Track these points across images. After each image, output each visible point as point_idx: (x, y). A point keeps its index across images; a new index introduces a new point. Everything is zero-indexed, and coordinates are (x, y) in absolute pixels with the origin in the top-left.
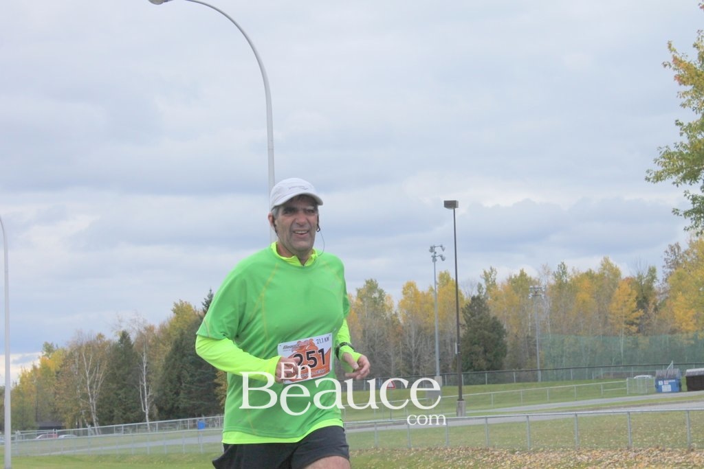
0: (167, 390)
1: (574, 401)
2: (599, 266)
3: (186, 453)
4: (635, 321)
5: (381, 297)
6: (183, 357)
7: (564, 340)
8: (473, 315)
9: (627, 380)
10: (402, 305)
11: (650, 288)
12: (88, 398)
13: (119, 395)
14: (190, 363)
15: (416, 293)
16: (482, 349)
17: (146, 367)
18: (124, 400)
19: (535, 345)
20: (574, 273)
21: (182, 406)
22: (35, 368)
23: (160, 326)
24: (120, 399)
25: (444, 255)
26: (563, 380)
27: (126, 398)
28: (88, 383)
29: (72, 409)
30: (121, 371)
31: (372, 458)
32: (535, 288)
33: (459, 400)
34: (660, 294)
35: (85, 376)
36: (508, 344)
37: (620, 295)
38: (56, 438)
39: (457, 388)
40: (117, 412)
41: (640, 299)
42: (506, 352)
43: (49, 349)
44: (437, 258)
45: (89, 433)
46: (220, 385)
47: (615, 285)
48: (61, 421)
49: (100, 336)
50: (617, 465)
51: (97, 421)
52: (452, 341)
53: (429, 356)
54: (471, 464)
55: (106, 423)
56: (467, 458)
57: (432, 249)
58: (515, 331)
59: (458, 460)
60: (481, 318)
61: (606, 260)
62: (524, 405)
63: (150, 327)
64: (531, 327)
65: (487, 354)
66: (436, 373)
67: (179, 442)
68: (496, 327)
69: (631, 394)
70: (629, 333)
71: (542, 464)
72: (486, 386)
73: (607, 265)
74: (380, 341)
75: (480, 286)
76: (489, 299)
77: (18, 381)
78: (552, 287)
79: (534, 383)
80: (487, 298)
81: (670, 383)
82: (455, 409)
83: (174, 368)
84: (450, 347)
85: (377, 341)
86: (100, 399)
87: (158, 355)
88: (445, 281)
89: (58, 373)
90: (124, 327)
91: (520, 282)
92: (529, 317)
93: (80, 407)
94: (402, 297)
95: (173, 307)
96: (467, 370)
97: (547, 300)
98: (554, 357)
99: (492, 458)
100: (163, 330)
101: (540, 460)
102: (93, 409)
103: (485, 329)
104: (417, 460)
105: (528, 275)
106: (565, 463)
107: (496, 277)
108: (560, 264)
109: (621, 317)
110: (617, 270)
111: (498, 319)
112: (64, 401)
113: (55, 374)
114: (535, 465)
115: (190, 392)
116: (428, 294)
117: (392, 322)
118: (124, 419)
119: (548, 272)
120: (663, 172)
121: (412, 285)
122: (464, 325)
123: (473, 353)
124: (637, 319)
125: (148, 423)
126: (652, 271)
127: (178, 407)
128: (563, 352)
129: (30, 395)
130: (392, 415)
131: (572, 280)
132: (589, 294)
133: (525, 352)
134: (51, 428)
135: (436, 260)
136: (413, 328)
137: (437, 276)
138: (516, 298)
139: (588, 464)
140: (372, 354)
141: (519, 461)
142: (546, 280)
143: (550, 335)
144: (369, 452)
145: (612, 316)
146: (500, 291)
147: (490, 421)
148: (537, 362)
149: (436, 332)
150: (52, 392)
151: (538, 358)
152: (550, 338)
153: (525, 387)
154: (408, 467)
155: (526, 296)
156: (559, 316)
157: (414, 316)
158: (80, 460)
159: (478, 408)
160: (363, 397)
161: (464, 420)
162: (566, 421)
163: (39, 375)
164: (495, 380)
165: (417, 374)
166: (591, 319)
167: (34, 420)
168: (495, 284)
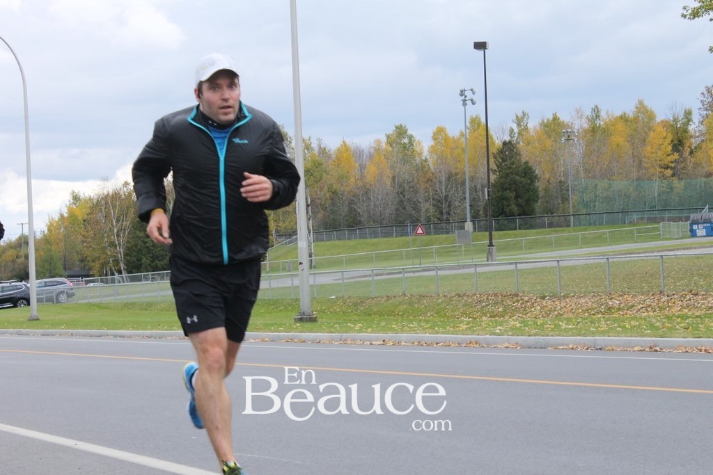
1: (606, 246)
2: (634, 109)
4: (670, 165)
5: (411, 143)
7: (596, 185)
8: (504, 160)
9: (661, 224)
10: (432, 150)
11: (686, 131)
12: (116, 247)
13: (147, 243)
15: (446, 138)
16: (513, 195)
19: (568, 190)
20: (608, 116)
22: (62, 215)
24: (148, 247)
25: (474, 99)
26: (595, 225)
27: (153, 246)
28: (115, 231)
29: (99, 257)
31: (400, 304)
32: (567, 132)
33: (489, 246)
34: (696, 137)
35: (112, 225)
36: (540, 189)
37: (654, 138)
38: (84, 286)
39: (487, 233)
40: (145, 261)
41: (675, 142)
42: (537, 197)
43: (76, 198)
44: (467, 102)
45: (116, 281)
47: (650, 129)
48: (90, 269)
49: (126, 184)
50: (649, 309)
51: (125, 269)
52: (483, 187)
53: (460, 202)
54: (500, 310)
55: (134, 271)
56: (496, 303)
57: (462, 93)
58: (547, 176)
59: (487, 305)
60: (513, 163)
61: (641, 103)
62: (556, 250)
64: (564, 172)
65: (519, 199)
66: (466, 219)
68: (528, 172)
69: (665, 239)
70: (664, 177)
71: (572, 309)
72: (518, 232)
73: (641, 108)
74: (410, 187)
75: (512, 131)
76: (521, 144)
77: (46, 229)
78: (585, 131)
79: (565, 228)
80: (519, 143)
81: (704, 227)
82: (486, 255)
84: (480, 193)
85: (407, 187)
86: (128, 247)
88: (476, 125)
89: (84, 221)
91: (552, 126)
92: (562, 161)
93: (107, 255)
94: (432, 143)
96: (498, 216)
97: (580, 144)
98: (587, 202)
99: (523, 304)
101: (571, 305)
102: (121, 257)
103: (517, 175)
104: (445, 306)
105: (561, 119)
106: (596, 308)
107: (528, 121)
108: (594, 107)
109: (656, 160)
110: (652, 112)
111: (530, 164)
112: (91, 249)
113: (82, 222)
114: (565, 310)
116: (459, 139)
117: (422, 168)
118: (152, 267)
119: (582, 115)
120: (700, 8)
121: (443, 131)
122: (495, 171)
123: (504, 199)
124: (672, 162)
126: (688, 114)
129: (58, 243)
130: (422, 261)
131: (605, 123)
132: (622, 137)
133: (557, 197)
134: (78, 276)
135: (466, 104)
136: (443, 174)
137: (468, 120)
138: (549, 143)
139: (619, 309)
140: (402, 201)
141: (550, 307)
142: (580, 124)
143: (583, 180)
144: (397, 299)
145: (646, 160)
146: (532, 136)
147: (519, 266)
148: (569, 207)
149: (467, 177)
150: (79, 240)
151: (571, 202)
152: (583, 183)
153: (557, 232)
154: (437, 313)
155: (558, 140)
156: (592, 160)
157: (444, 161)
158: (106, 308)
159: (509, 253)
160: (393, 243)
161: (493, 265)
162: (596, 265)
163: (66, 223)
164: (526, 226)
165: (448, 220)
166: (625, 163)
167: (61, 267)
168: (527, 129)
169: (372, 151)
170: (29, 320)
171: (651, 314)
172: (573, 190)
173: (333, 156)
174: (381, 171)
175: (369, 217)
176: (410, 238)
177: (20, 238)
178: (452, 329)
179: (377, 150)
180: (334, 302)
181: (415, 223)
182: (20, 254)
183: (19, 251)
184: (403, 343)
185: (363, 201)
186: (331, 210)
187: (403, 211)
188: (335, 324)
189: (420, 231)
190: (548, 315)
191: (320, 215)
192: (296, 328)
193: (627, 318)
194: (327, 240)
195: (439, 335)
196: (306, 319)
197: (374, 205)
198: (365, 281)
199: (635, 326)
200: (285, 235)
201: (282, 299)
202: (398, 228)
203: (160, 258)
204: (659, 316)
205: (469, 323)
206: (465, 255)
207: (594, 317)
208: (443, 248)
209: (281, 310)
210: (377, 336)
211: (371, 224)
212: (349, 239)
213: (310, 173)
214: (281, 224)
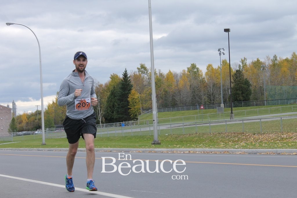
0: (109, 111)
1: (280, 113)
2: (291, 56)
3: (117, 137)
5: (198, 71)
6: (115, 97)
7: (276, 88)
8: (237, 78)
10: (207, 74)
14: (118, 100)
15: (212, 69)
16: (241, 92)
17: (100, 102)
19: (264, 90)
20: (280, 59)
21: (115, 117)
23: (105, 84)
25: (224, 53)
26: (275, 105)
31: (195, 137)
32: (263, 66)
33: (231, 113)
36: (252, 90)
38: (63, 131)
39: (230, 108)
42: (251, 93)
46: (131, 109)
52: (228, 89)
53: (218, 96)
54: (236, 139)
56: (235, 137)
57: (219, 50)
58: (255, 84)
59: (231, 137)
60: (240, 79)
61: (294, 53)
62: (259, 115)
63: (101, 85)
64: (262, 83)
65: (243, 94)
66: (221, 102)
67: (114, 132)
68: (247, 83)
71: (267, 139)
72: (243, 108)
73: (294, 56)
74: (198, 89)
75: (240, 66)
77: (47, 108)
78: (271, 66)
79: (263, 106)
80: (243, 71)
82: (230, 118)
83: (111, 102)
84: (227, 91)
85: (196, 90)
87: (104, 97)
88: (225, 64)
91: (257, 64)
92: (261, 78)
94: (206, 71)
95: (110, 76)
96: (234, 101)
97: (268, 71)
98: (272, 95)
99: (246, 137)
100: (106, 85)
101: (266, 137)
103: (242, 84)
104: (213, 138)
105: (261, 61)
106: (276, 138)
107: (247, 62)
108: (274, 55)
111: (248, 79)
114: (264, 139)
115: (118, 112)
116: (218, 69)
117: (203, 81)
119: (269, 59)
121: (211, 66)
122: (233, 82)
123: (237, 94)
125: (101, 124)
127: (113, 118)
128: (275, 93)
129: (52, 114)
130: (203, 120)
131: (279, 62)
132: (286, 68)
134: (61, 127)
135: (221, 55)
136: (211, 84)
137: (221, 62)
138: (255, 70)
139: (286, 139)
140: (194, 95)
141: (257, 138)
142: (268, 63)
143: (270, 86)
144: (194, 135)
145: (296, 77)
146: (248, 68)
147: (244, 122)
148: (264, 97)
149: (221, 85)
150: (61, 112)
151: (265, 96)
152: (270, 87)
153: (259, 108)
154: (210, 141)
155: (259, 69)
156: (274, 78)
157: (211, 79)
159: (239, 117)
160: (191, 113)
161: (233, 121)
162: (277, 121)
163: (55, 106)
164: (247, 105)
165: (213, 103)
166: (288, 79)
167: (54, 124)
168: (246, 65)
169: (182, 74)
170: (42, 145)
172: (266, 90)
173: (165, 77)
174: (185, 83)
175: (181, 102)
176: (198, 111)
177: (36, 112)
178: (217, 147)
179: (184, 74)
180: (167, 137)
181: (200, 104)
183: (36, 117)
184: (197, 152)
185: (178, 95)
186: (165, 99)
187: (195, 99)
188: (169, 145)
189: (202, 107)
190: (257, 141)
191: (160, 101)
192: (153, 147)
193: (290, 142)
194: (163, 112)
195: (212, 149)
196: (156, 144)
197: (183, 97)
198: (180, 128)
199: (293, 145)
200: (146, 110)
201: (145, 136)
202: (193, 107)
205: (224, 144)
206: (221, 117)
207: (276, 142)
208: (212, 114)
209: (145, 140)
210: (186, 150)
211: (182, 105)
212: (172, 111)
213: (156, 84)
214: (144, 105)
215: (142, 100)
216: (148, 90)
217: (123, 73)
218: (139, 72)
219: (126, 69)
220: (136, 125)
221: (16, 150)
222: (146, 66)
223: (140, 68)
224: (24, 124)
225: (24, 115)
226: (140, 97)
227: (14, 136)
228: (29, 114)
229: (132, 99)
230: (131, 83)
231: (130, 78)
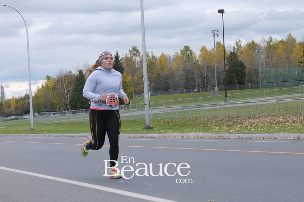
2: (287, 38)
4: (303, 61)
5: (191, 53)
7: (271, 70)
8: (231, 60)
9: (299, 87)
10: (200, 56)
12: (66, 99)
13: (79, 97)
15: (206, 51)
16: (235, 75)
18: (81, 99)
19: (259, 73)
20: (276, 41)
24: (79, 99)
25: (218, 35)
26: (271, 87)
28: (66, 92)
29: (59, 103)
30: (80, 87)
31: (188, 121)
32: (258, 48)
33: (225, 97)
35: (64, 89)
36: (247, 72)
37: (296, 50)
38: (53, 115)
39: (225, 91)
40: (79, 105)
42: (246, 76)
43: (49, 78)
44: (215, 35)
45: (67, 113)
47: (294, 46)
48: (55, 109)
49: (70, 72)
50: (295, 122)
51: (70, 108)
52: (222, 71)
53: (212, 78)
54: (231, 123)
55: (74, 109)
56: (229, 121)
57: (213, 32)
58: (250, 67)
59: (226, 121)
60: (235, 62)
61: (290, 35)
62: (254, 98)
64: (257, 65)
65: (238, 77)
66: (215, 85)
68: (242, 65)
69: (301, 93)
70: (300, 67)
71: (262, 123)
72: (237, 91)
73: (290, 38)
75: (234, 48)
76: (238, 53)
77: (36, 92)
78: (266, 47)
79: (258, 89)
82: (224, 101)
84: (221, 74)
85: (190, 72)
86: (71, 99)
88: (219, 46)
89: (53, 88)
90: (80, 68)
91: (252, 45)
92: (256, 61)
93: (62, 102)
94: (200, 53)
96: (229, 84)
97: (264, 53)
98: (267, 78)
99: (241, 120)
101: (262, 121)
102: (68, 103)
103: (237, 66)
104: (207, 122)
105: (256, 42)
106: (272, 122)
107: (241, 43)
108: (269, 37)
109: (296, 60)
110: (295, 39)
111: (242, 62)
112: (56, 100)
113: (52, 89)
114: (259, 123)
116: (211, 52)
117: (196, 64)
118: (81, 107)
119: (264, 41)
121: (205, 48)
122: (227, 65)
123: (231, 77)
128: (271, 75)
129: (41, 98)
130: (197, 103)
131: (274, 44)
132: (282, 50)
133: (254, 76)
134: (51, 112)
135: (215, 37)
136: (205, 66)
137: (215, 44)
138: (250, 52)
139: (283, 122)
140: (188, 78)
141: (252, 122)
142: (263, 45)
144: (187, 119)
145: (292, 59)
146: (243, 50)
147: (239, 105)
148: (259, 80)
149: (215, 67)
150: (50, 96)
151: (260, 78)
152: (265, 69)
153: (254, 90)
154: (204, 125)
155: (254, 51)
156: (269, 60)
157: (205, 61)
158: (63, 125)
159: (234, 100)
160: (184, 96)
161: (228, 104)
162: (272, 104)
163: (45, 89)
164: (241, 88)
165: (207, 86)
166: (283, 61)
167: (43, 108)
168: (241, 47)
169: (175, 57)
170: (30, 130)
171: (297, 124)
172: (261, 73)
173: (158, 60)
174: (178, 65)
175: (174, 85)
176: (192, 94)
177: (25, 96)
178: (211, 131)
179: (177, 57)
180: (160, 121)
181: (194, 87)
182: (25, 103)
183: (25, 101)
184: (190, 138)
185: (171, 78)
186: (158, 82)
187: (188, 82)
188: (161, 130)
189: (196, 91)
190: (252, 125)
191: (153, 85)
192: (144, 132)
193: (286, 126)
194: (156, 95)
195: (206, 134)
196: (149, 128)
197: (176, 80)
198: (173, 112)
199: (290, 129)
200: (138, 93)
201: (137, 120)
202: (186, 90)
203: (85, 103)
204: (300, 125)
205: (218, 129)
206: (215, 101)
207: (272, 126)
208: (206, 98)
209: (137, 125)
210: (179, 135)
211: (175, 88)
212: (165, 94)
213: (148, 66)
214: (136, 88)
215: (134, 84)
216: (140, 73)
217: (115, 55)
218: (131, 55)
219: (117, 52)
220: (128, 109)
221: (3, 135)
222: (138, 48)
223: (132, 50)
224: (12, 109)
225: (13, 99)
226: (132, 81)
227: (2, 121)
228: (18, 98)
229: (124, 82)
230: (122, 66)
231: (121, 61)
